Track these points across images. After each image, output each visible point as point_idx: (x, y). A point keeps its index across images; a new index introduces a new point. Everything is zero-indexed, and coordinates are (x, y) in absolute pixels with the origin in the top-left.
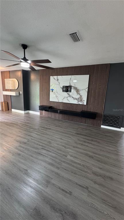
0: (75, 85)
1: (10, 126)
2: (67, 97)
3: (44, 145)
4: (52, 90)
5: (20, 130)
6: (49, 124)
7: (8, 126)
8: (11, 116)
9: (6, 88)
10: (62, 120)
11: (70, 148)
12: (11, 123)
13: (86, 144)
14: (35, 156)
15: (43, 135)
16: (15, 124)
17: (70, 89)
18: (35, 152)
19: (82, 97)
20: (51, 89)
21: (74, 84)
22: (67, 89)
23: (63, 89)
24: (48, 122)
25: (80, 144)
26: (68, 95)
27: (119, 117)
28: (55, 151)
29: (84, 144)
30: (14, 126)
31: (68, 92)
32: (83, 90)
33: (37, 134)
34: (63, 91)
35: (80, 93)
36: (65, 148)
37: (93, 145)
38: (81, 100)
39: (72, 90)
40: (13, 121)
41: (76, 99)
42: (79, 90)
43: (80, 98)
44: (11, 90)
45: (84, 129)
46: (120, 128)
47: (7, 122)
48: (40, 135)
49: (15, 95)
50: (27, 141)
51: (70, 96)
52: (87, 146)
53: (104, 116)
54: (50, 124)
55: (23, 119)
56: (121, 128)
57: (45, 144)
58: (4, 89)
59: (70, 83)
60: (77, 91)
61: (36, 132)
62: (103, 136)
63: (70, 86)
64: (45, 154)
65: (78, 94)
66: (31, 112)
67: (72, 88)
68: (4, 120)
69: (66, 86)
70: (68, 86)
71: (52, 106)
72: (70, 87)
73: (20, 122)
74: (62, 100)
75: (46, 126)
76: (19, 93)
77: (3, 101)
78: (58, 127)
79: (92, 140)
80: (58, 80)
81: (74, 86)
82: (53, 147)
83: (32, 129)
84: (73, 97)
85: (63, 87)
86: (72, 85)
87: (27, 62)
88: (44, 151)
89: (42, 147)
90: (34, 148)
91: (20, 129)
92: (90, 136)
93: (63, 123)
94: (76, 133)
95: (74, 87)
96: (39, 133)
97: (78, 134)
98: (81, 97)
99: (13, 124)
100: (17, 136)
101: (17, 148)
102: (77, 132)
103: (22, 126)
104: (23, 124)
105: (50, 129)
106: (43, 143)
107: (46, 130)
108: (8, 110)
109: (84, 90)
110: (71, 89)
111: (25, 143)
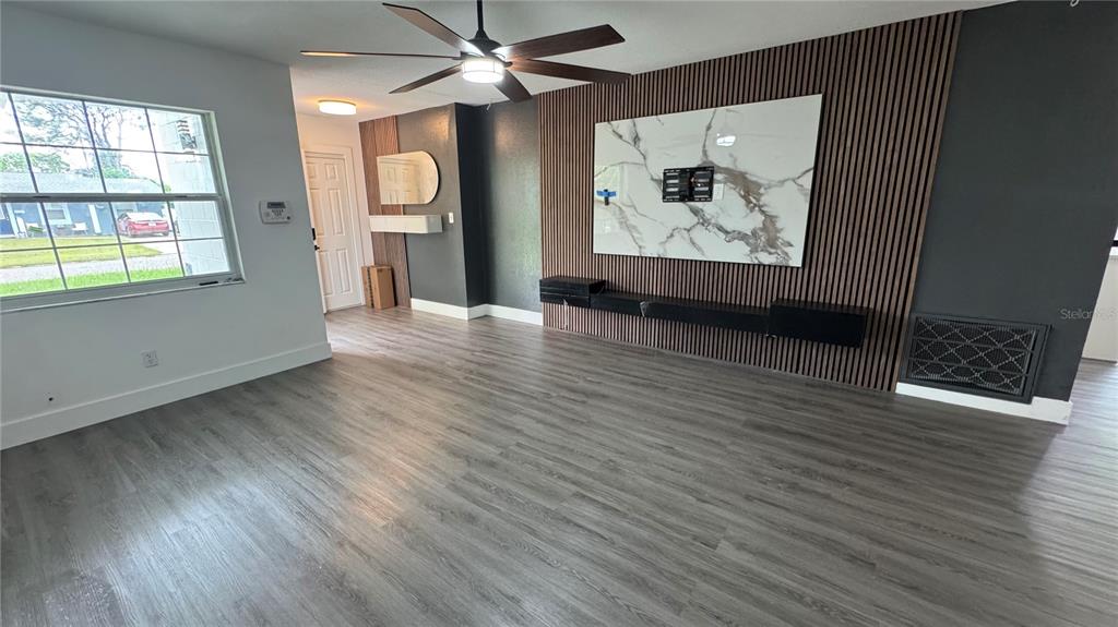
0: (735, 160)
1: (412, 378)
2: (689, 231)
3: (583, 478)
4: (608, 195)
5: (460, 400)
6: (598, 374)
7: (404, 382)
8: (411, 334)
9: (385, 201)
10: (660, 354)
11: (727, 503)
12: (415, 366)
13: (821, 486)
14: (550, 532)
15: (572, 428)
16: (434, 371)
17: (704, 185)
18: (547, 511)
19: (779, 225)
20: (600, 193)
21: (731, 156)
22: (688, 185)
23: (666, 186)
24: (590, 363)
25: (782, 482)
26: (696, 220)
27: (1018, 332)
28: (647, 515)
29: (805, 482)
30: (427, 380)
31: (693, 200)
32: (782, 182)
33: (539, 421)
34: (667, 196)
35: (764, 200)
36: (699, 500)
37: (864, 492)
38: (772, 244)
39: (715, 186)
40: (424, 357)
41: (742, 237)
42: (759, 186)
43: (764, 228)
44: (405, 210)
45: (790, 399)
46: (1029, 402)
47: (398, 362)
48: (558, 424)
49: (425, 231)
50: (501, 454)
51: (705, 223)
52: (827, 497)
53: (919, 327)
54: (601, 371)
55: (466, 347)
56: (1035, 399)
57: (589, 474)
58: (377, 207)
59: (705, 152)
60: (749, 189)
61: (536, 413)
62: (916, 444)
63: (704, 169)
64: (598, 524)
65: (752, 210)
66: (499, 312)
67: (717, 177)
68: (382, 352)
69: (683, 171)
70: (692, 171)
71: (605, 278)
72: (708, 171)
73: (457, 362)
74: (663, 243)
75: (581, 384)
76: (444, 220)
77: (370, 261)
78: (648, 386)
79: (852, 467)
80: (636, 139)
81: (731, 166)
82: (633, 492)
83: (514, 397)
84: (720, 229)
85: (667, 175)
86: (718, 160)
87: (494, 57)
88: (590, 511)
89: (574, 488)
90: (535, 488)
91: (458, 394)
92: (836, 440)
93: (667, 368)
94: (746, 424)
95: (726, 171)
96: (549, 418)
97: (760, 427)
98: (773, 223)
99: (424, 368)
100: (450, 428)
101: (459, 484)
102: (758, 419)
103: (466, 378)
104: (471, 372)
105: (604, 397)
106: (579, 469)
107: (584, 402)
108: (396, 304)
109: (791, 183)
110: (710, 184)
111: (492, 464)
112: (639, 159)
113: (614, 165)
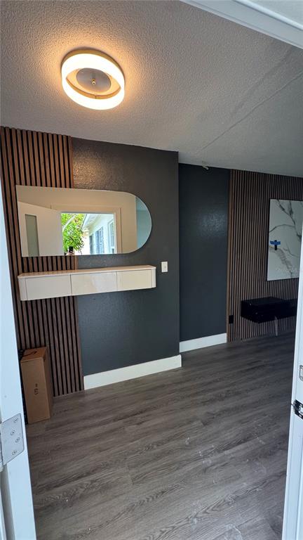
4: (276, 243)
80: (291, 212)
112: (292, 224)
113: (280, 226)
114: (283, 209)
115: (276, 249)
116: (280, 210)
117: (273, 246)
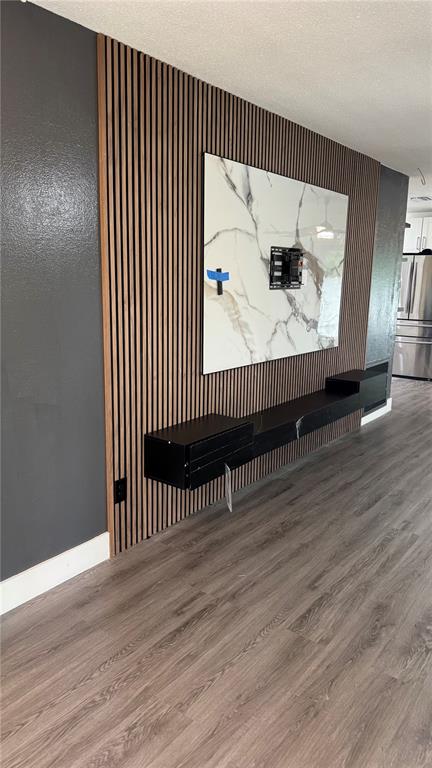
0: (313, 245)
2: (286, 323)
20: (211, 275)
21: (311, 240)
23: (272, 269)
31: (289, 288)
32: (333, 271)
34: (274, 282)
35: (324, 287)
39: (303, 272)
41: (315, 324)
42: (323, 273)
51: (295, 312)
59: (298, 232)
60: (318, 276)
63: (297, 250)
65: (320, 297)
67: (304, 262)
69: (284, 251)
72: (299, 254)
80: (249, 198)
81: (311, 251)
84: (304, 318)
85: (274, 255)
86: (304, 241)
95: (308, 255)
112: (252, 230)
113: (227, 230)
114: (234, 187)
115: (220, 291)
116: (227, 187)
117: (213, 283)
